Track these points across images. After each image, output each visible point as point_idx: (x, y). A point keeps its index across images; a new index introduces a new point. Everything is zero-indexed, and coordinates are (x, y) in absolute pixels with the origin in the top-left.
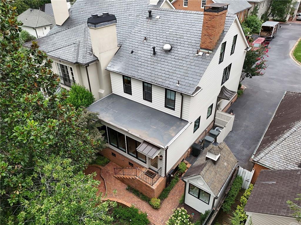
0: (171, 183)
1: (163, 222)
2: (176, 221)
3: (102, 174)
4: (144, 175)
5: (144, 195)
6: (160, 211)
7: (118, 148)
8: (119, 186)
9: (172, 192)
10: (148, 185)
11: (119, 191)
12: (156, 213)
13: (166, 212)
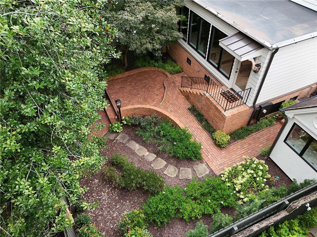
0: (258, 123)
1: (222, 167)
2: (242, 173)
3: (167, 82)
4: (220, 95)
5: (208, 124)
6: (223, 152)
7: (196, 50)
8: (181, 102)
9: (254, 135)
10: (219, 108)
11: (178, 107)
12: (216, 151)
13: (233, 157)
